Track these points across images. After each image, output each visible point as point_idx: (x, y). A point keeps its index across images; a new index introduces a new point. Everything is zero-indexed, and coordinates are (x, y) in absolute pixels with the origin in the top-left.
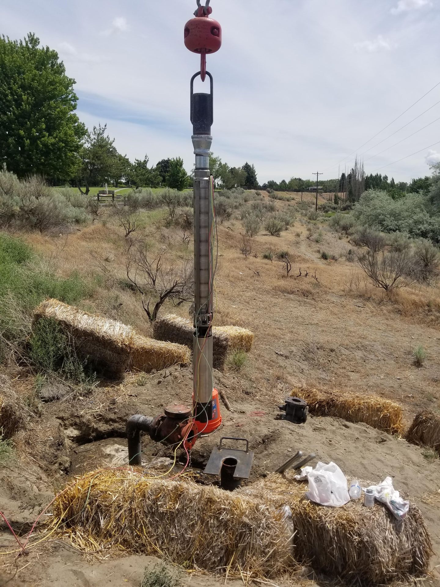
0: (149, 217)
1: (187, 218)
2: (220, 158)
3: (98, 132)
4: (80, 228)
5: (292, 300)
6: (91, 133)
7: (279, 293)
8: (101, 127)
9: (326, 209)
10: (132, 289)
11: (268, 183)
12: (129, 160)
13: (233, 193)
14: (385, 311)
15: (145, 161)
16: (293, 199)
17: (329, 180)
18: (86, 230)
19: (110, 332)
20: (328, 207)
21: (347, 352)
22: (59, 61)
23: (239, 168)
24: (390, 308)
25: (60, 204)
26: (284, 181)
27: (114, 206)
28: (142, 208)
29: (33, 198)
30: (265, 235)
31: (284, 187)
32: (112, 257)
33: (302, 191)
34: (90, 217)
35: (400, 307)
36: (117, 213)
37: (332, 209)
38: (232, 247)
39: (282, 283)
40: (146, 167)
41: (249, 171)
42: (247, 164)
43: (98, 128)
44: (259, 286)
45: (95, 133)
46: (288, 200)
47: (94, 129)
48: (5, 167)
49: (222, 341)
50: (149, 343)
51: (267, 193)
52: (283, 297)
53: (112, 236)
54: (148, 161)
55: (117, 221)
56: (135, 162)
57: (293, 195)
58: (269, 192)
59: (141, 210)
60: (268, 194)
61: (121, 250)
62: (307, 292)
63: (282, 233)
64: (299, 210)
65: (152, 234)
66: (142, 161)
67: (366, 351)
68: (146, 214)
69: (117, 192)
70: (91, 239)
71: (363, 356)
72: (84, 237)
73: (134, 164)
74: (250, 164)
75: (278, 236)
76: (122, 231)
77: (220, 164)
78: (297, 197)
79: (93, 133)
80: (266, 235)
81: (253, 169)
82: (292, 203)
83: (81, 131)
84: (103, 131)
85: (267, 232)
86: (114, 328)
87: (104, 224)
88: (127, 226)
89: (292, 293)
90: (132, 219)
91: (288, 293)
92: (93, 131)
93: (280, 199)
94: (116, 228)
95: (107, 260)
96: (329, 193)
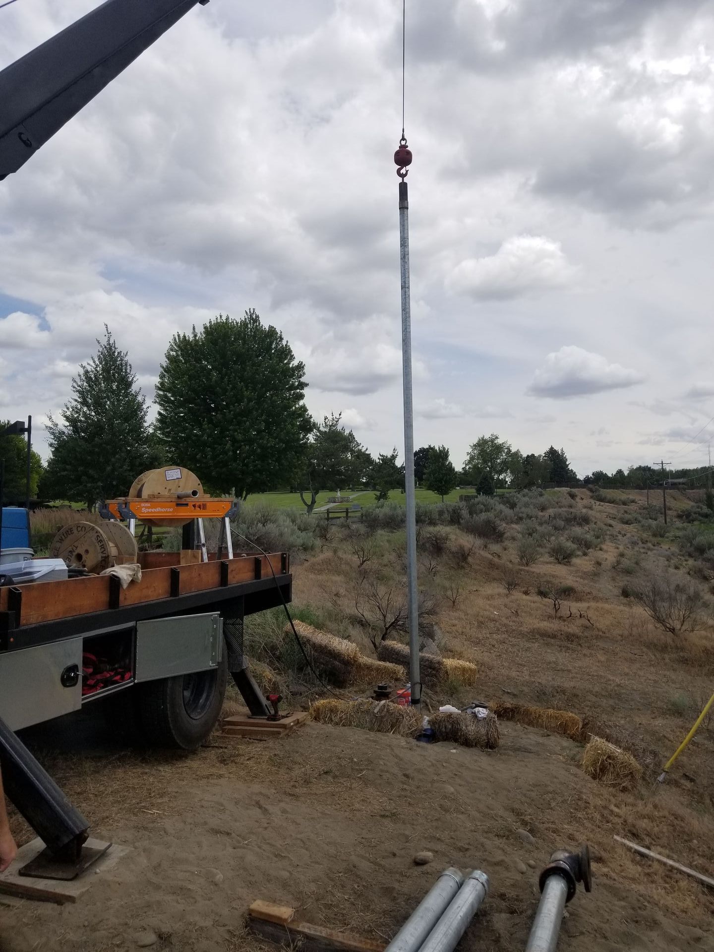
0: (389, 541)
1: (436, 542)
2: (509, 443)
3: (331, 424)
4: (308, 557)
5: (552, 645)
6: (321, 425)
7: (537, 636)
8: (334, 417)
9: (691, 518)
10: (362, 625)
11: (593, 474)
12: (372, 456)
13: (524, 496)
14: (667, 660)
15: (393, 455)
16: (633, 501)
17: (700, 467)
18: (313, 560)
19: (339, 647)
20: (695, 513)
21: (594, 699)
22: (284, 343)
23: (540, 456)
24: (674, 656)
25: (286, 529)
26: (620, 472)
27: (348, 527)
28: (383, 528)
29: (260, 525)
30: (547, 563)
31: (620, 481)
32: (342, 591)
33: (650, 488)
34: (318, 542)
35: (686, 655)
36: (349, 537)
37: (702, 516)
38: (495, 579)
39: (545, 625)
40: (394, 464)
41: (556, 459)
42: (552, 448)
43: (330, 417)
44: (514, 628)
45: (326, 425)
46: (624, 503)
47: (325, 419)
48: (234, 492)
49: (435, 663)
50: (370, 661)
51: (589, 493)
52: (542, 641)
53: (343, 566)
54: (397, 455)
55: (350, 548)
56: (379, 459)
57: (632, 494)
58: (591, 490)
59: (380, 532)
60: (591, 494)
61: (352, 584)
62: (573, 635)
63: (575, 561)
64: (641, 519)
65: (390, 564)
66: (389, 456)
67: (619, 700)
68: (386, 538)
69: (354, 499)
70: (320, 572)
71: (613, 704)
72: (313, 569)
73: (378, 461)
74: (557, 448)
75: (568, 563)
76: (356, 560)
77: (509, 451)
78: (639, 497)
79: (324, 425)
80: (550, 563)
81: (562, 456)
82: (633, 507)
83: (308, 426)
84: (337, 422)
85: (552, 559)
86: (342, 644)
87: (335, 551)
88: (361, 553)
89: (554, 637)
90: (368, 544)
91: (549, 636)
92: (324, 423)
93: (610, 502)
94: (348, 557)
95: (337, 595)
96: (698, 491)
